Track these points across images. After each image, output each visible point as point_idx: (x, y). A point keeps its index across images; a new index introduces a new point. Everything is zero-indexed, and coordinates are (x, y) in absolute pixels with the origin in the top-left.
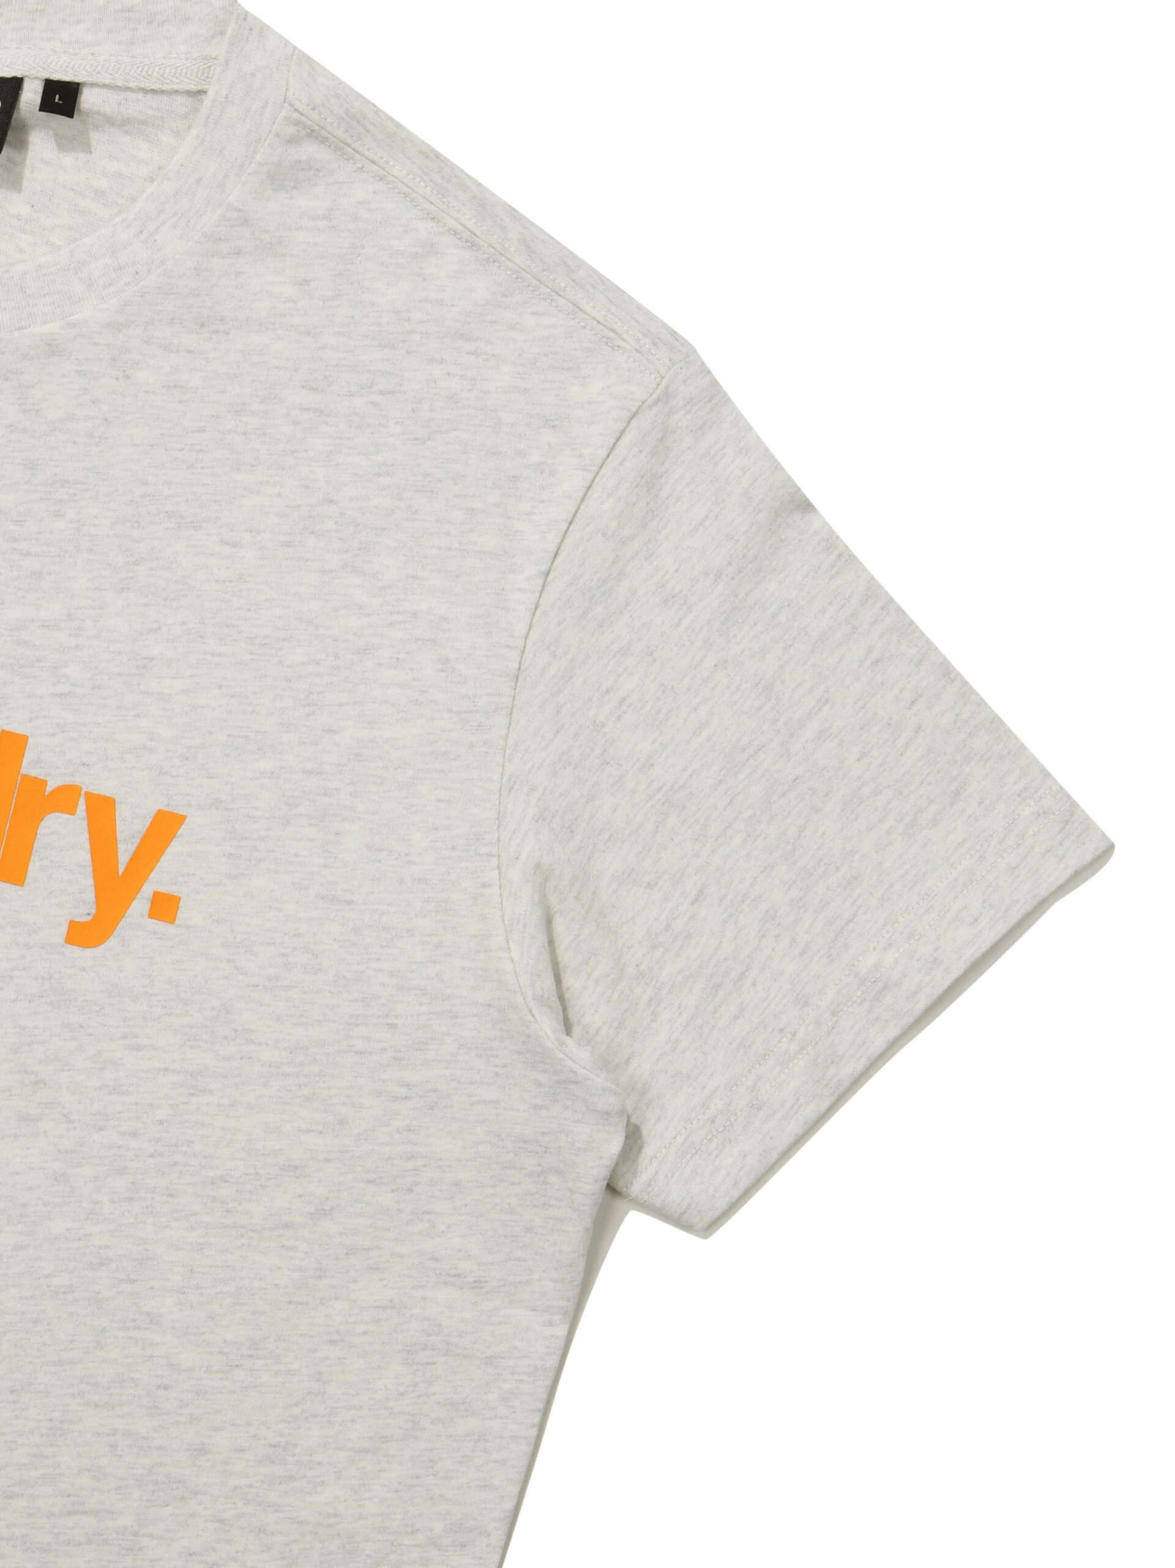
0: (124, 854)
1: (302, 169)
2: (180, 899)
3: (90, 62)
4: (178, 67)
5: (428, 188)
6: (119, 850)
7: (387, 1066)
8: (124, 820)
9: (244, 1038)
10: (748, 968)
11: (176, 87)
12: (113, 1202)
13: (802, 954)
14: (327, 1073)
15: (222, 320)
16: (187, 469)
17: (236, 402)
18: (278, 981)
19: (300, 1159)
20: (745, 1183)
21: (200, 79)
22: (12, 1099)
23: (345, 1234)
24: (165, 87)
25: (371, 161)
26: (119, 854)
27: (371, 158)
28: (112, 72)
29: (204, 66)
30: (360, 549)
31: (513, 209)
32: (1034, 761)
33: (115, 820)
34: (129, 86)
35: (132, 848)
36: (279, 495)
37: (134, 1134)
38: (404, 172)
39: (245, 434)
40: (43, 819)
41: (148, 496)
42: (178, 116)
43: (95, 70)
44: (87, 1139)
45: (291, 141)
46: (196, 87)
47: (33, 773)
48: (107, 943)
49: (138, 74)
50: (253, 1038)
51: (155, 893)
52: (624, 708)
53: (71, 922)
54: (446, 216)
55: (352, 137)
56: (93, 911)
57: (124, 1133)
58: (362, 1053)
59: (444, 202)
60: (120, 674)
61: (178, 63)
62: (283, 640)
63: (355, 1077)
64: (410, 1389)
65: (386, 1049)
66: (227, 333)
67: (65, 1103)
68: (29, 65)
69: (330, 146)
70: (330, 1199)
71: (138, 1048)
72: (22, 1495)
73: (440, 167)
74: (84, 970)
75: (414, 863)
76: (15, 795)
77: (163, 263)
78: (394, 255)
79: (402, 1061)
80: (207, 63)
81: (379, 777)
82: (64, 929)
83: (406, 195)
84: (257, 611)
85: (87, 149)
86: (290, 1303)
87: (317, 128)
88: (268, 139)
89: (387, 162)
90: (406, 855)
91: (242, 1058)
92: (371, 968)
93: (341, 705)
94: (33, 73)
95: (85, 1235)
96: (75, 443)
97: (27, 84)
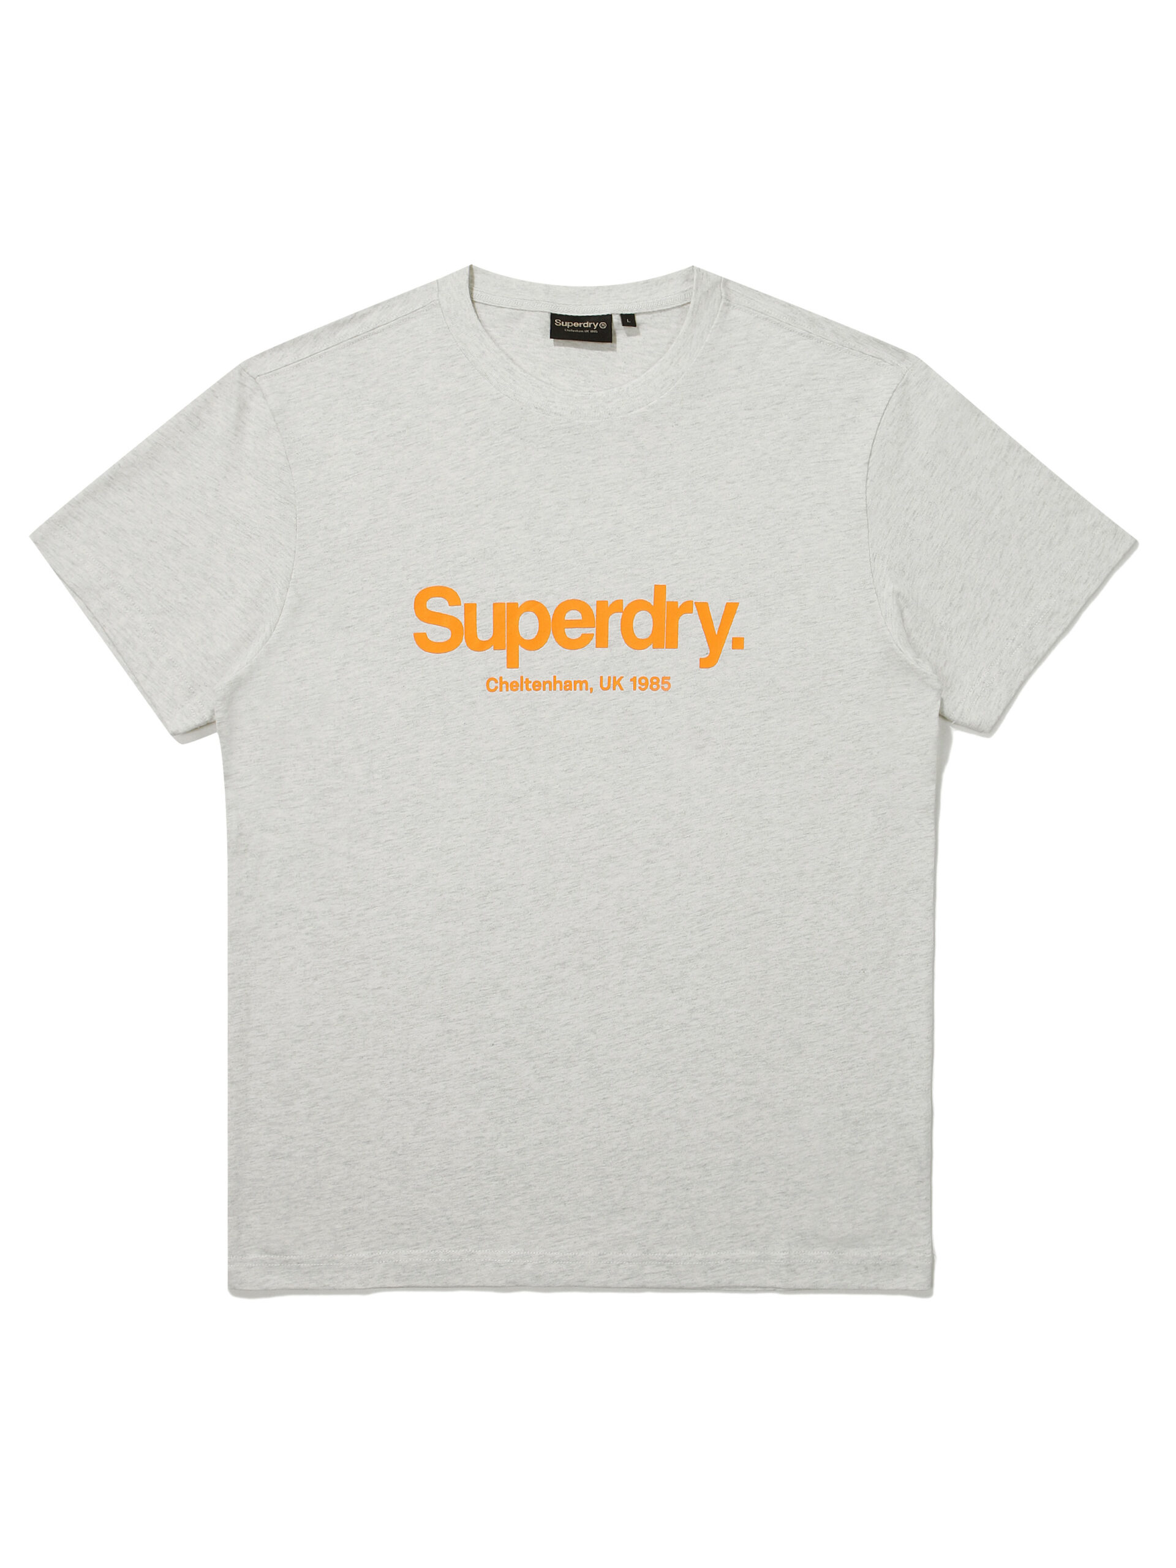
2: (744, 638)
3: (637, 305)
4: (672, 298)
7: (842, 689)
9: (782, 691)
10: (988, 615)
11: (674, 306)
12: (742, 775)
13: (1011, 606)
14: (818, 698)
15: (709, 391)
16: (707, 456)
17: (720, 423)
18: (791, 663)
19: (814, 738)
20: (1003, 707)
22: (691, 741)
23: (838, 765)
24: (669, 307)
25: (761, 313)
28: (647, 307)
29: (683, 295)
31: (826, 319)
32: (1096, 510)
33: (710, 611)
34: (654, 310)
37: (745, 744)
38: (775, 315)
40: (679, 618)
41: (694, 472)
42: (676, 316)
43: (641, 307)
44: (726, 750)
45: (727, 314)
46: (681, 304)
48: (717, 664)
49: (656, 305)
50: (785, 690)
51: (733, 638)
52: (915, 515)
53: (701, 659)
54: (796, 328)
55: (751, 306)
56: (709, 652)
57: (741, 744)
58: (831, 685)
59: (794, 323)
60: (699, 549)
62: (762, 518)
63: (830, 697)
64: (879, 827)
65: (840, 682)
66: (712, 396)
67: (714, 737)
68: (613, 309)
69: (743, 312)
70: (829, 752)
71: (739, 706)
72: (731, 911)
73: (790, 309)
74: (710, 678)
75: (839, 599)
76: (666, 611)
77: (683, 373)
78: (776, 349)
79: (847, 685)
80: (685, 293)
81: (817, 567)
82: (698, 663)
83: (779, 323)
84: (749, 508)
85: (644, 337)
86: (823, 801)
87: (736, 305)
88: (718, 316)
89: (768, 312)
90: (835, 597)
91: (783, 700)
92: (829, 648)
93: (794, 540)
94: (615, 312)
95: (734, 792)
96: (660, 457)
97: (613, 317)
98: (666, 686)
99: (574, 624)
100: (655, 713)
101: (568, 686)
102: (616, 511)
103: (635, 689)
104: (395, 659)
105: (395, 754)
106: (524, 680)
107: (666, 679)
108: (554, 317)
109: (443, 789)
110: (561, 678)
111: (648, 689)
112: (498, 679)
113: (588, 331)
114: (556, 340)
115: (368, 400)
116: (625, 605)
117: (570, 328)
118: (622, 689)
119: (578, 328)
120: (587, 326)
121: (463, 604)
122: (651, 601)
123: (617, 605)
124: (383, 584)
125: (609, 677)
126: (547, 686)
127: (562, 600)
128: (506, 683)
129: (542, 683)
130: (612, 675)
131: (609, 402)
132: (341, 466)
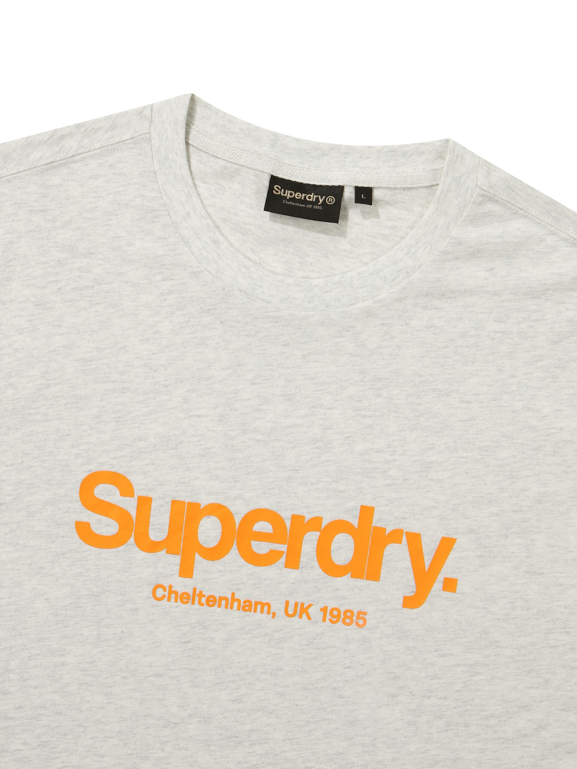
0: (427, 561)
1: (487, 216)
2: (457, 580)
3: (376, 177)
4: (420, 176)
5: (550, 219)
6: (425, 559)
7: (567, 652)
8: (426, 544)
9: (495, 645)
11: (420, 185)
12: (438, 732)
14: (537, 658)
15: (452, 292)
16: (441, 367)
17: (462, 332)
18: (509, 615)
19: (528, 702)
21: (431, 180)
22: (384, 687)
23: (554, 737)
24: (414, 186)
25: (520, 209)
26: (425, 561)
27: (520, 208)
28: (387, 181)
29: (433, 174)
30: (530, 399)
33: (422, 544)
34: (397, 187)
35: (431, 557)
36: (487, 375)
37: (445, 698)
38: (537, 212)
39: (468, 347)
40: (386, 547)
41: (423, 382)
42: (421, 198)
43: (379, 181)
44: (422, 703)
45: (481, 204)
46: (429, 184)
47: (379, 525)
48: (423, 605)
49: (401, 181)
50: (499, 645)
51: (445, 578)
53: (405, 597)
54: (560, 232)
55: (510, 198)
56: (415, 590)
57: (441, 698)
58: (554, 647)
59: (558, 225)
60: (417, 472)
61: (420, 174)
62: (496, 447)
63: (552, 659)
65: (565, 644)
66: (455, 298)
67: (410, 686)
68: (346, 180)
69: (499, 204)
70: (544, 720)
71: (443, 656)
73: (555, 208)
74: (413, 620)
75: (572, 551)
76: (371, 537)
77: (420, 266)
78: (535, 253)
79: (574, 649)
80: (434, 172)
81: (550, 510)
82: (401, 601)
83: (539, 223)
84: (482, 434)
85: (378, 216)
87: (493, 196)
88: (470, 205)
89: (528, 209)
90: (567, 548)
91: (495, 655)
92: (555, 605)
93: (528, 476)
94: (349, 184)
95: (426, 750)
96: (384, 359)
97: (346, 189)
98: (361, 622)
99: (262, 537)
100: (345, 651)
101: (247, 606)
102: (325, 414)
103: (324, 620)
104: (51, 548)
105: (38, 655)
106: (197, 593)
107: (362, 614)
108: (274, 180)
109: (89, 702)
110: (241, 596)
111: (340, 623)
112: (166, 585)
113: (310, 206)
114: (271, 213)
115: (56, 243)
116: (325, 523)
117: (290, 199)
118: (309, 618)
119: (300, 201)
120: (311, 200)
121: (136, 497)
122: (355, 522)
123: (315, 523)
124: (46, 461)
125: (296, 604)
126: (223, 602)
127: (252, 507)
128: (176, 593)
129: (218, 598)
130: (300, 601)
131: (327, 292)
132: (15, 317)
